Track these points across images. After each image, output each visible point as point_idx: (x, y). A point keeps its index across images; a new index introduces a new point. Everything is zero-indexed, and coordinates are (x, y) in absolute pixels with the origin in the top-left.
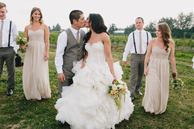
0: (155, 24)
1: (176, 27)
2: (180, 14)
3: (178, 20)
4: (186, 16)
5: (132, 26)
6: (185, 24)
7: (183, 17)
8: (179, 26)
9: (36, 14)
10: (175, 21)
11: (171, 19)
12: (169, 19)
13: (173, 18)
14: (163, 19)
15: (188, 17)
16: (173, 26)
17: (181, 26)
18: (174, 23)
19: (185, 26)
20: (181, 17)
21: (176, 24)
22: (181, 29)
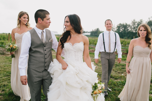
0: (114, 28)
1: (130, 30)
2: (133, 21)
3: (131, 25)
4: (138, 22)
5: (96, 30)
6: (136, 29)
7: (135, 23)
8: (133, 30)
9: (25, 18)
10: (129, 26)
11: (126, 24)
12: (125, 24)
13: (128, 24)
14: (120, 24)
15: (139, 23)
16: (128, 29)
17: (134, 30)
18: (128, 27)
19: (137, 29)
20: (134, 23)
21: (130, 28)
22: (134, 32)
